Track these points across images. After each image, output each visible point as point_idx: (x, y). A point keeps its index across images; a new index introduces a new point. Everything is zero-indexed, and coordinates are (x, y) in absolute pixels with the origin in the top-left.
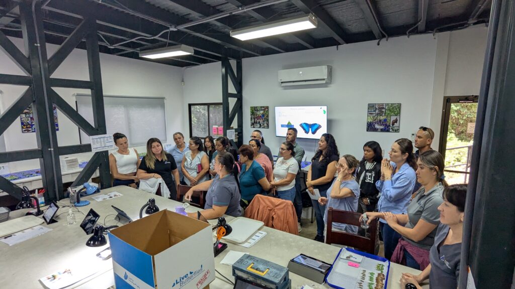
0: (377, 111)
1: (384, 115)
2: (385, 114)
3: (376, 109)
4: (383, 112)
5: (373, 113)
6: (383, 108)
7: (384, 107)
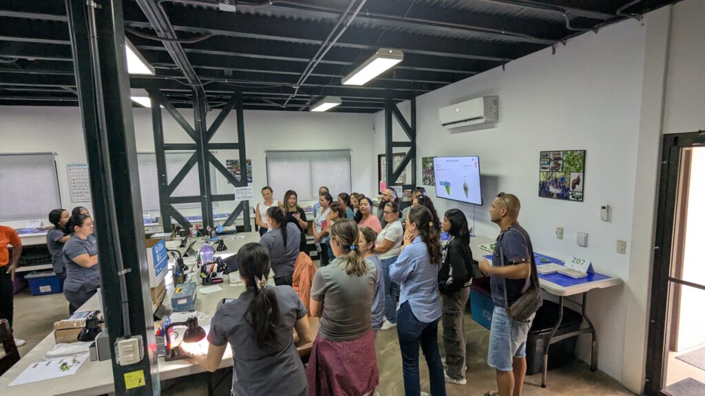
0: (552, 164)
1: (560, 170)
2: (562, 168)
3: (551, 160)
4: (559, 165)
5: (548, 166)
6: (560, 159)
7: (561, 156)
